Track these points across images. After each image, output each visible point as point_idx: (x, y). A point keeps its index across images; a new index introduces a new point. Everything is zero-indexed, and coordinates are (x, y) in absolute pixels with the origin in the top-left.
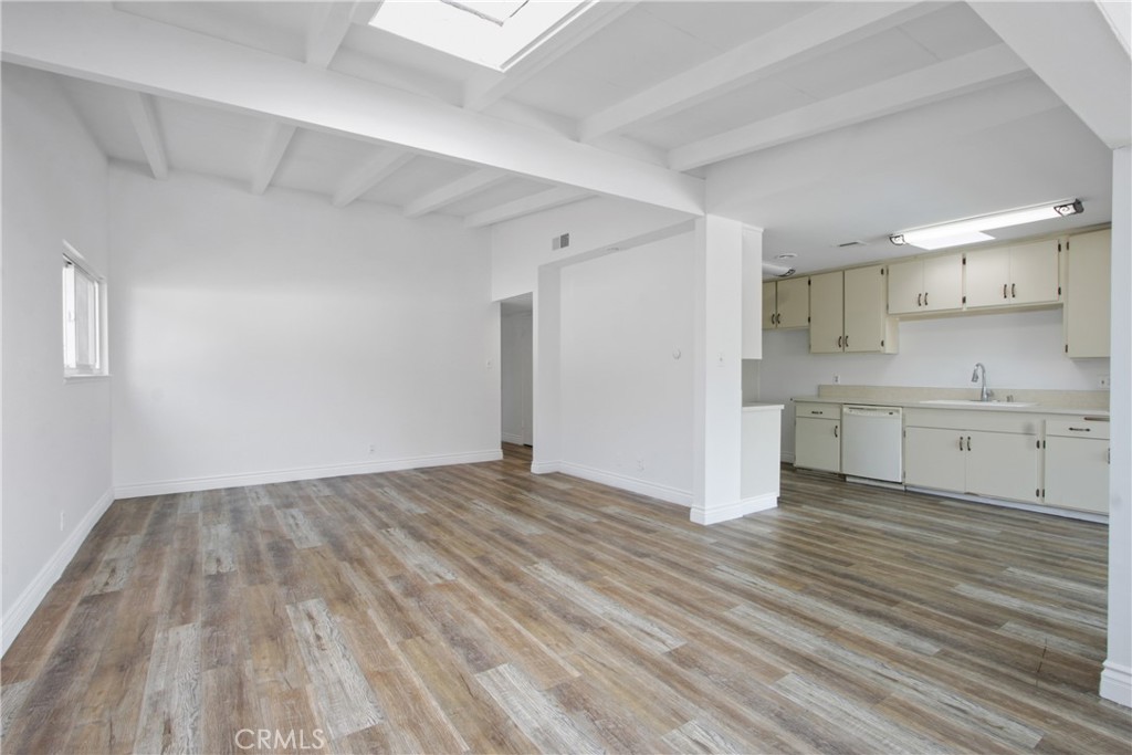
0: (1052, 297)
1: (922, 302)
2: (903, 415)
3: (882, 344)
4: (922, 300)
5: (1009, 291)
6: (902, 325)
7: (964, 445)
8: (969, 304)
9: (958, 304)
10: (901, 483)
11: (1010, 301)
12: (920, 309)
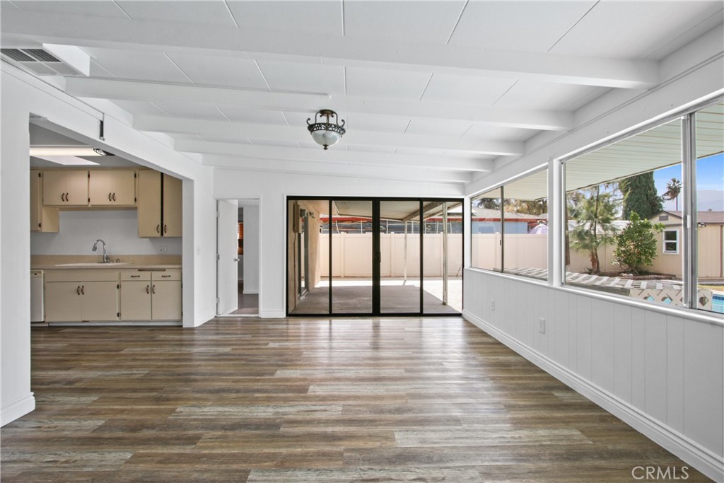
0: (132, 203)
1: (64, 198)
2: (44, 275)
3: (40, 225)
4: (65, 197)
5: (112, 197)
6: (61, 213)
7: (80, 291)
8: (92, 203)
9: (86, 202)
10: (44, 322)
11: (113, 203)
12: (64, 203)
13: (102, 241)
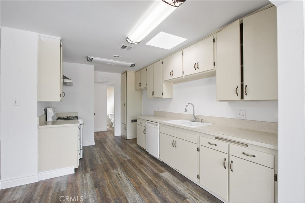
13: (192, 104)
